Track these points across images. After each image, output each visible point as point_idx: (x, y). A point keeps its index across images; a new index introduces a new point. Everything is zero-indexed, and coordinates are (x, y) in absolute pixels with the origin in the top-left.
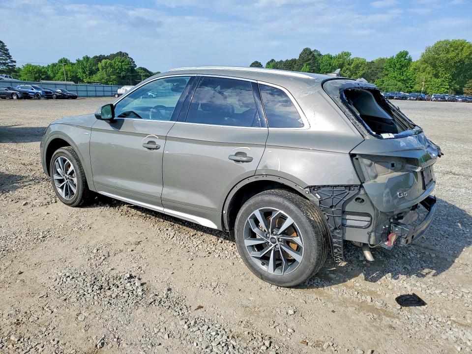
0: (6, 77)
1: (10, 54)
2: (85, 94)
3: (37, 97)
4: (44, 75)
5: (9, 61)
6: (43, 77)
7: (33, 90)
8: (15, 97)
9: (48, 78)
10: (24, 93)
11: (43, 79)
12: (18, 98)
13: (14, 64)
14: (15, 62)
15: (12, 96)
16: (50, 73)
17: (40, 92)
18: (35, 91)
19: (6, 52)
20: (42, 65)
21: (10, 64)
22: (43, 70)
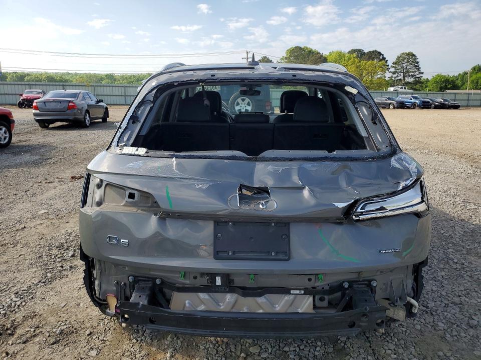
0: (401, 88)
1: (420, 67)
2: (465, 103)
3: (413, 106)
4: (451, 84)
5: (417, 73)
6: (449, 87)
7: (411, 99)
8: (391, 107)
9: (455, 87)
10: (400, 103)
11: (449, 89)
12: (394, 108)
13: (421, 75)
14: (423, 73)
15: (389, 106)
16: (459, 83)
17: (417, 101)
18: (413, 101)
19: (416, 65)
20: (451, 75)
21: (417, 76)
22: (451, 79)
